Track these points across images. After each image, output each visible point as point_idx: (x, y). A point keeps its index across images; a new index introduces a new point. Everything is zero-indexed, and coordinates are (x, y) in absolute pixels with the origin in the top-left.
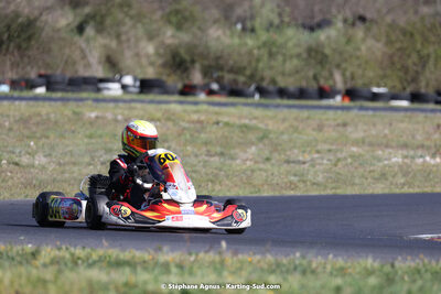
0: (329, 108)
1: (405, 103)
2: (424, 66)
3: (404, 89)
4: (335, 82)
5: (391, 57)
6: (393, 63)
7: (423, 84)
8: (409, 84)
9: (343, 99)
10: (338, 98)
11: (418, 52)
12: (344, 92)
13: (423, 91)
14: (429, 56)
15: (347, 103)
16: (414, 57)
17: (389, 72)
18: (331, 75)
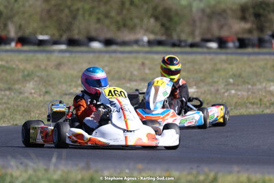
0: (7, 51)
1: (63, 47)
2: (74, 18)
3: (61, 36)
4: (9, 32)
5: (49, 11)
6: (51, 17)
7: (76, 32)
8: (65, 32)
9: (16, 45)
10: (13, 44)
11: (69, 7)
12: (16, 39)
13: (76, 37)
14: (78, 10)
15: (20, 47)
16: (67, 11)
17: (47, 23)
18: (5, 25)
